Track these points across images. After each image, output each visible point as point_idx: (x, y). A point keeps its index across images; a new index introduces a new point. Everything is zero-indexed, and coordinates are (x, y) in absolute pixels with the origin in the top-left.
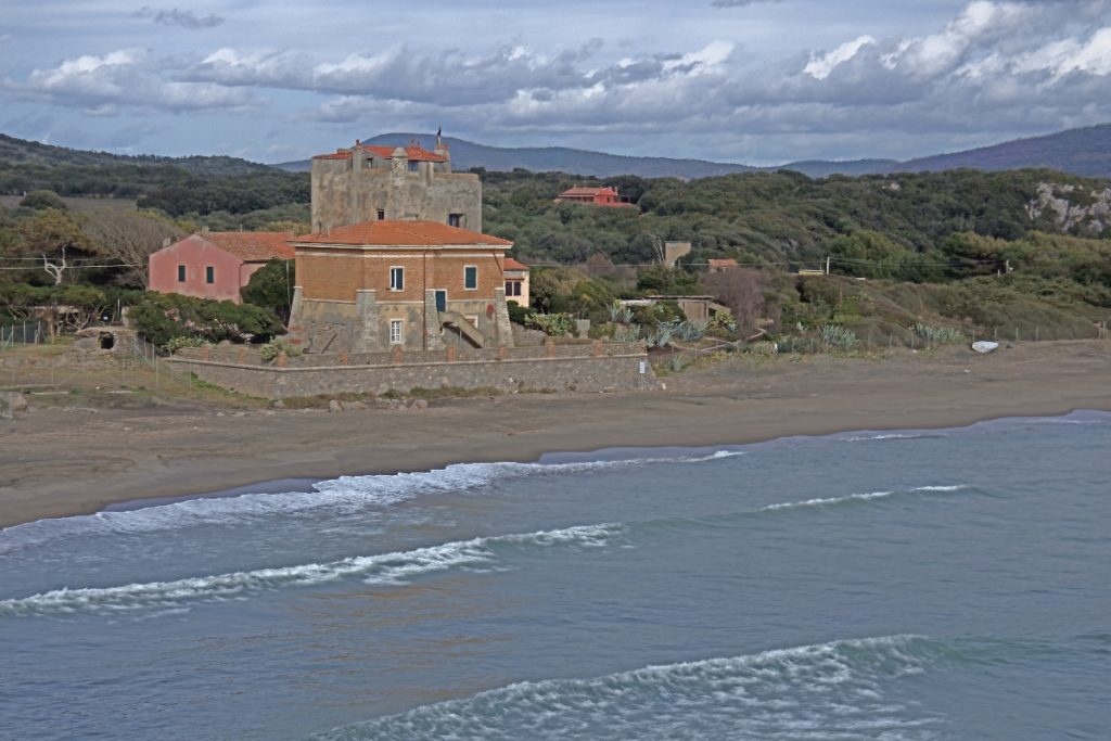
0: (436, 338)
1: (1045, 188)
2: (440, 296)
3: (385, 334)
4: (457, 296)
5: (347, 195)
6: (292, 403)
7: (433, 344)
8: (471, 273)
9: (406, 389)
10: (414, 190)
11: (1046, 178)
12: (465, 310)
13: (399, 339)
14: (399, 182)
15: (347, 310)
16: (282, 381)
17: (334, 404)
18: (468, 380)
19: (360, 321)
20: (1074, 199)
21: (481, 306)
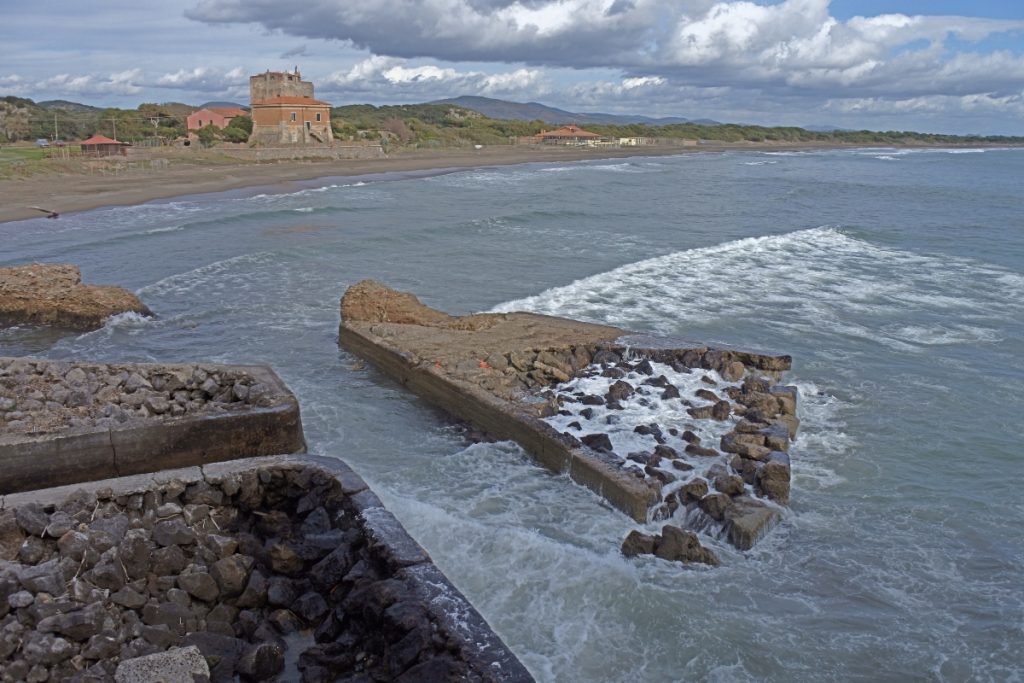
0: (308, 139)
1: (452, 110)
2: (308, 124)
3: (290, 137)
4: (314, 124)
5: (264, 91)
6: (263, 162)
7: (307, 141)
8: (319, 115)
9: (301, 157)
10: (291, 88)
11: (452, 107)
12: (317, 129)
13: (295, 140)
14: (286, 84)
15: (275, 129)
16: (258, 153)
17: (279, 162)
18: (321, 154)
19: (281, 133)
20: (461, 114)
21: (322, 128)
